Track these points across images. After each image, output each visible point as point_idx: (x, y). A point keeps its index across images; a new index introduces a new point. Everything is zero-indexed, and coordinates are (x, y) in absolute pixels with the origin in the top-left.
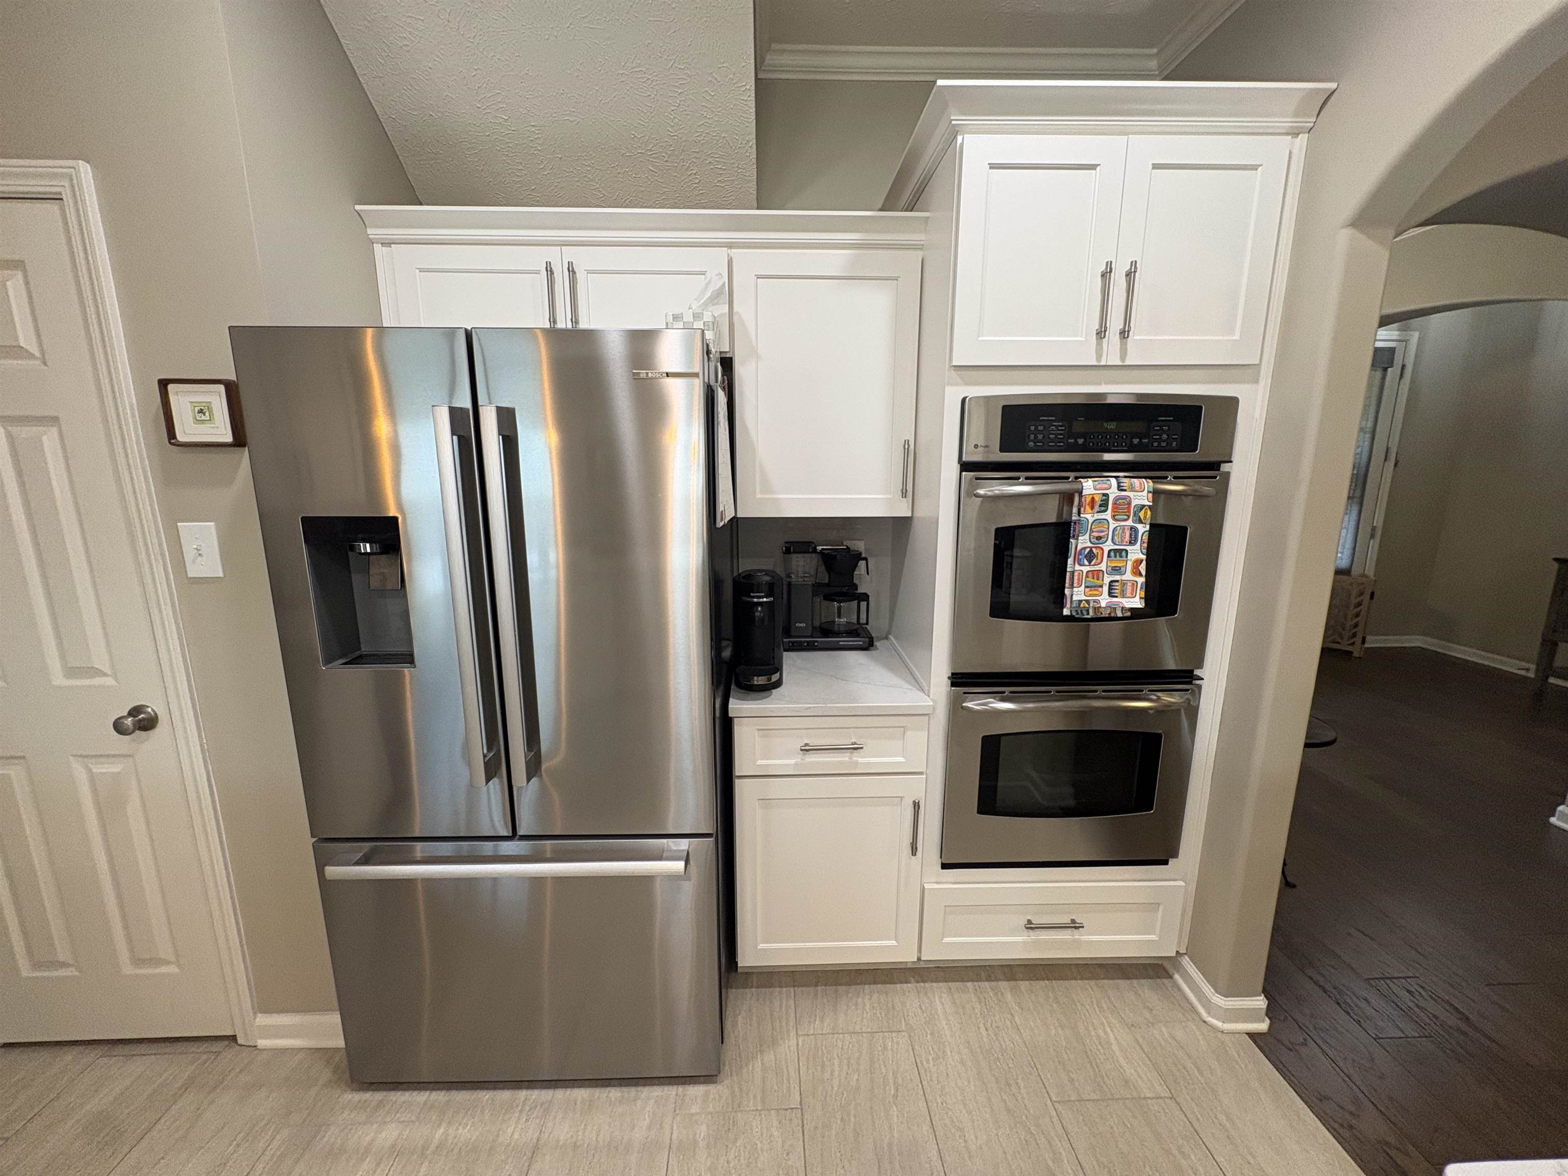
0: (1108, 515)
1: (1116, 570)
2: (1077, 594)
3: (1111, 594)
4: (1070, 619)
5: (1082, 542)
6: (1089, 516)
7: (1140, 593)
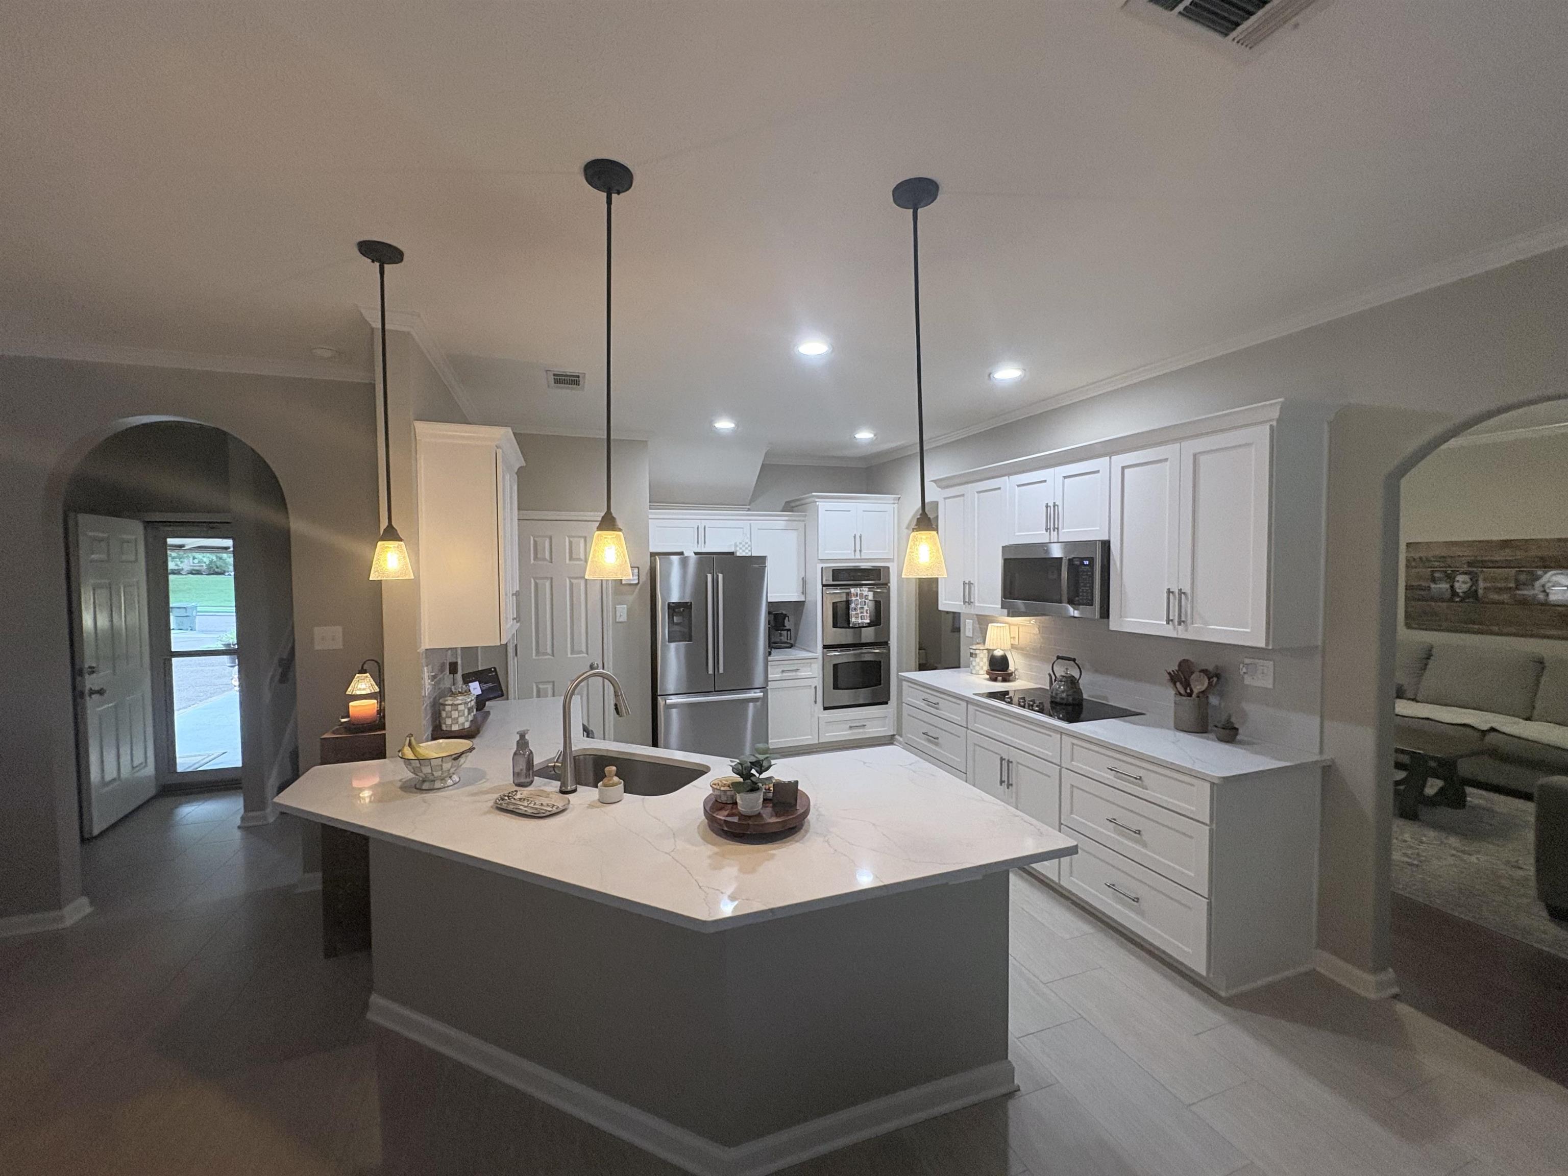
0: (858, 598)
1: (862, 613)
2: (853, 620)
3: (861, 619)
4: (852, 628)
5: (853, 605)
6: (853, 599)
7: (868, 618)
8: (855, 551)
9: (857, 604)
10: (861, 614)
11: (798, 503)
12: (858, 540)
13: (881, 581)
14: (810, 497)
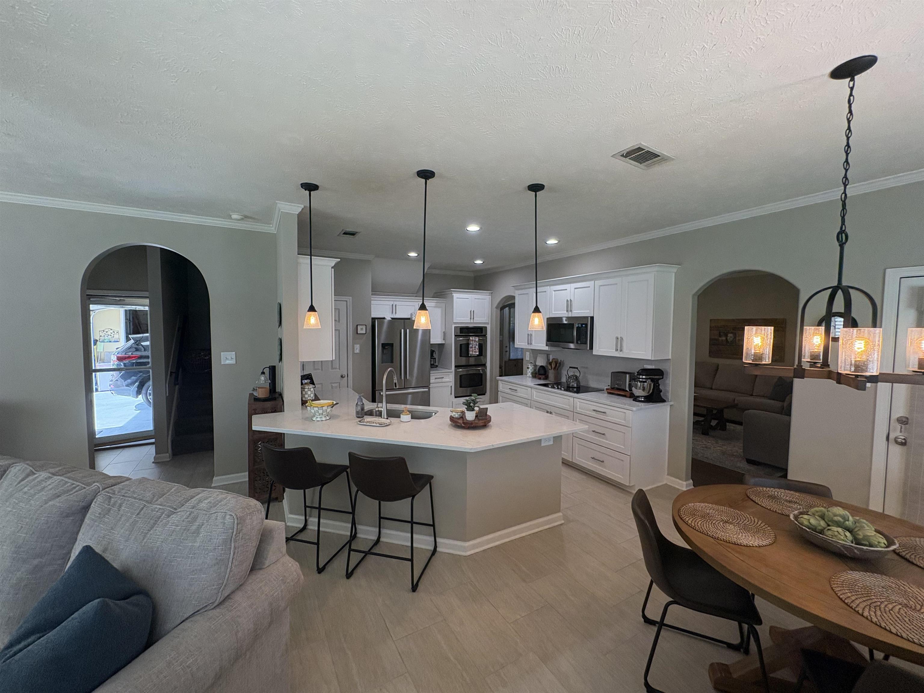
0: (473, 342)
1: (475, 349)
2: (470, 353)
3: (475, 353)
4: (469, 357)
5: (471, 346)
6: (471, 342)
7: (478, 352)
8: (471, 319)
9: (473, 345)
10: (474, 351)
11: (443, 293)
12: (472, 313)
13: (483, 334)
14: (449, 291)
